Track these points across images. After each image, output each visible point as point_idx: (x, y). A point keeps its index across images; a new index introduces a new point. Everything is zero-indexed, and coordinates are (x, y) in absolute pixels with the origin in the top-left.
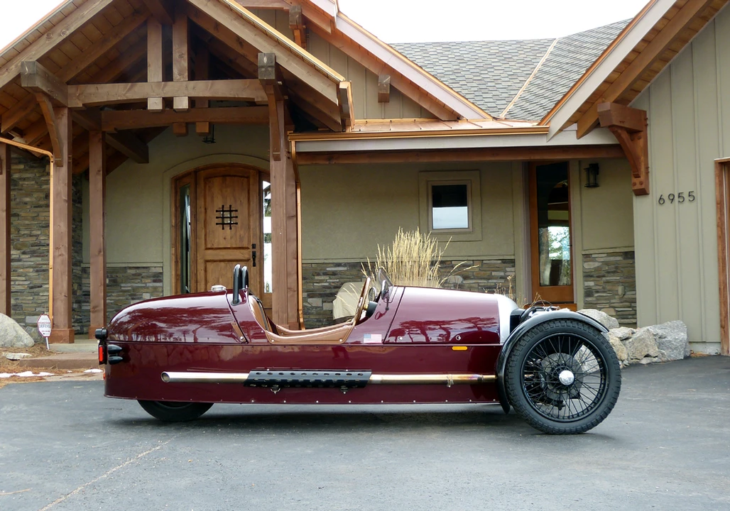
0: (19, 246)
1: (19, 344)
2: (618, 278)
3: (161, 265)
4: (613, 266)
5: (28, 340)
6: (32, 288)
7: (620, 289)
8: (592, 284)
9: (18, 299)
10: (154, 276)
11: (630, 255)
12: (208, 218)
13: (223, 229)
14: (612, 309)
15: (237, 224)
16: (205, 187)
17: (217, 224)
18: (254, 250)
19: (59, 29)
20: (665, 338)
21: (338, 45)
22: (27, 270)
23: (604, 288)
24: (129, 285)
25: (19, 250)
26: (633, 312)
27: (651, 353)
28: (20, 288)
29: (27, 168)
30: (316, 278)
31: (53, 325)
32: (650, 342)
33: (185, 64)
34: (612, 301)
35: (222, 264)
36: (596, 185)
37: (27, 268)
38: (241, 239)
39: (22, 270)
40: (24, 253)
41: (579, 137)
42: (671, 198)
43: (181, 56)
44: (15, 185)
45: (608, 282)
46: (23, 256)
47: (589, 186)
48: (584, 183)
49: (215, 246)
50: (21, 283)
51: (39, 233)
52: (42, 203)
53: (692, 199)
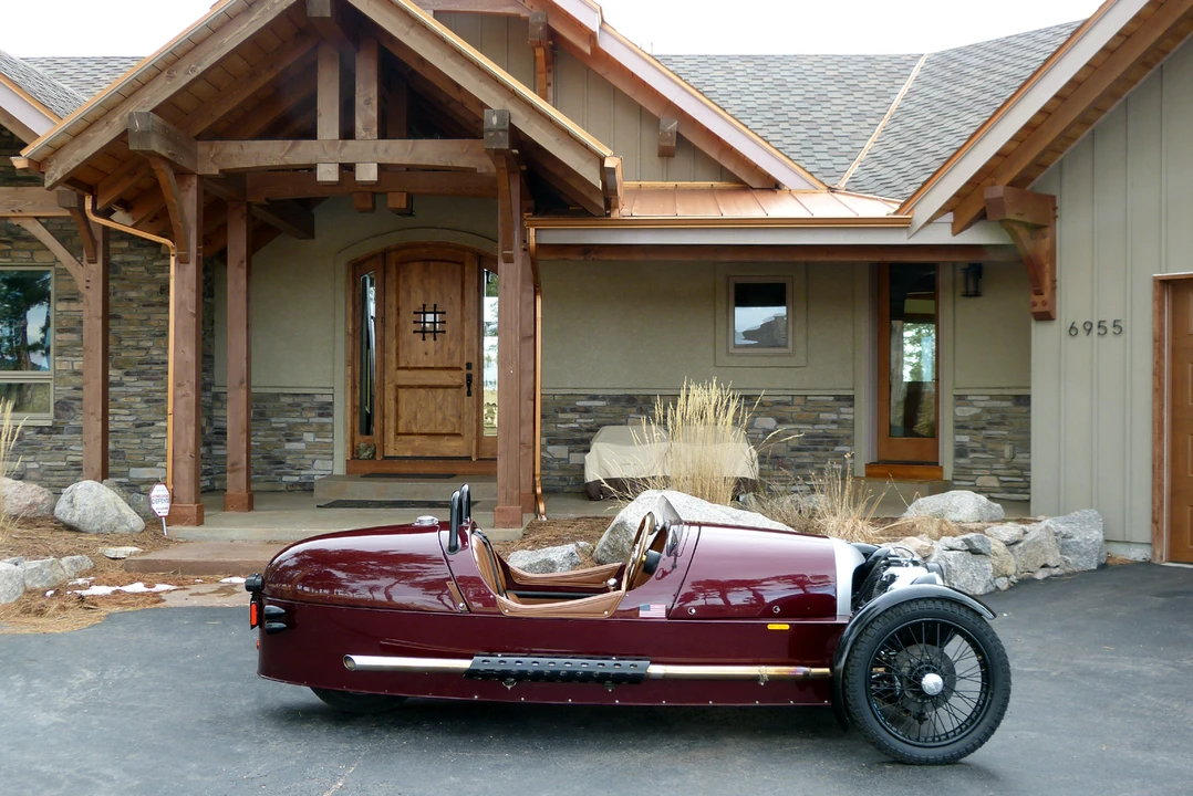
0: (120, 364)
1: (123, 529)
2: (1005, 433)
3: (331, 391)
4: (998, 415)
5: (136, 522)
6: (139, 426)
7: (1007, 450)
8: (965, 439)
9: (118, 442)
10: (320, 408)
11: (1024, 400)
12: (401, 321)
13: (424, 339)
14: (995, 478)
15: (444, 332)
16: (398, 275)
17: (415, 332)
18: (470, 372)
19: (185, 64)
20: (1071, 537)
21: (600, 70)
22: (132, 399)
23: (983, 446)
24: (282, 420)
25: (120, 369)
26: (1025, 484)
27: (1051, 562)
28: (122, 425)
29: (132, 247)
30: (561, 415)
31: (173, 499)
32: (1050, 544)
33: (374, 114)
34: (996, 466)
35: (422, 391)
36: (977, 294)
37: (131, 396)
38: (451, 356)
39: (124, 399)
40: (127, 374)
41: (955, 233)
42: (1088, 327)
43: (368, 102)
44: (115, 272)
45: (989, 438)
46: (126, 379)
47: (967, 295)
48: (960, 289)
49: (412, 365)
50: (123, 418)
51: (150, 344)
52: (155, 299)
53: (1117, 331)
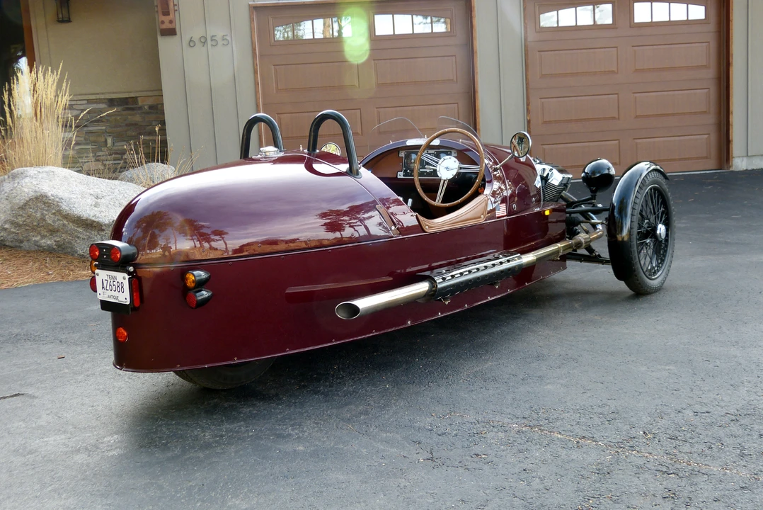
2: (104, 128)
11: (117, 102)
23: (85, 139)
34: (100, 154)
36: (69, 21)
42: (203, 40)
45: (91, 132)
47: (62, 21)
53: (225, 42)
